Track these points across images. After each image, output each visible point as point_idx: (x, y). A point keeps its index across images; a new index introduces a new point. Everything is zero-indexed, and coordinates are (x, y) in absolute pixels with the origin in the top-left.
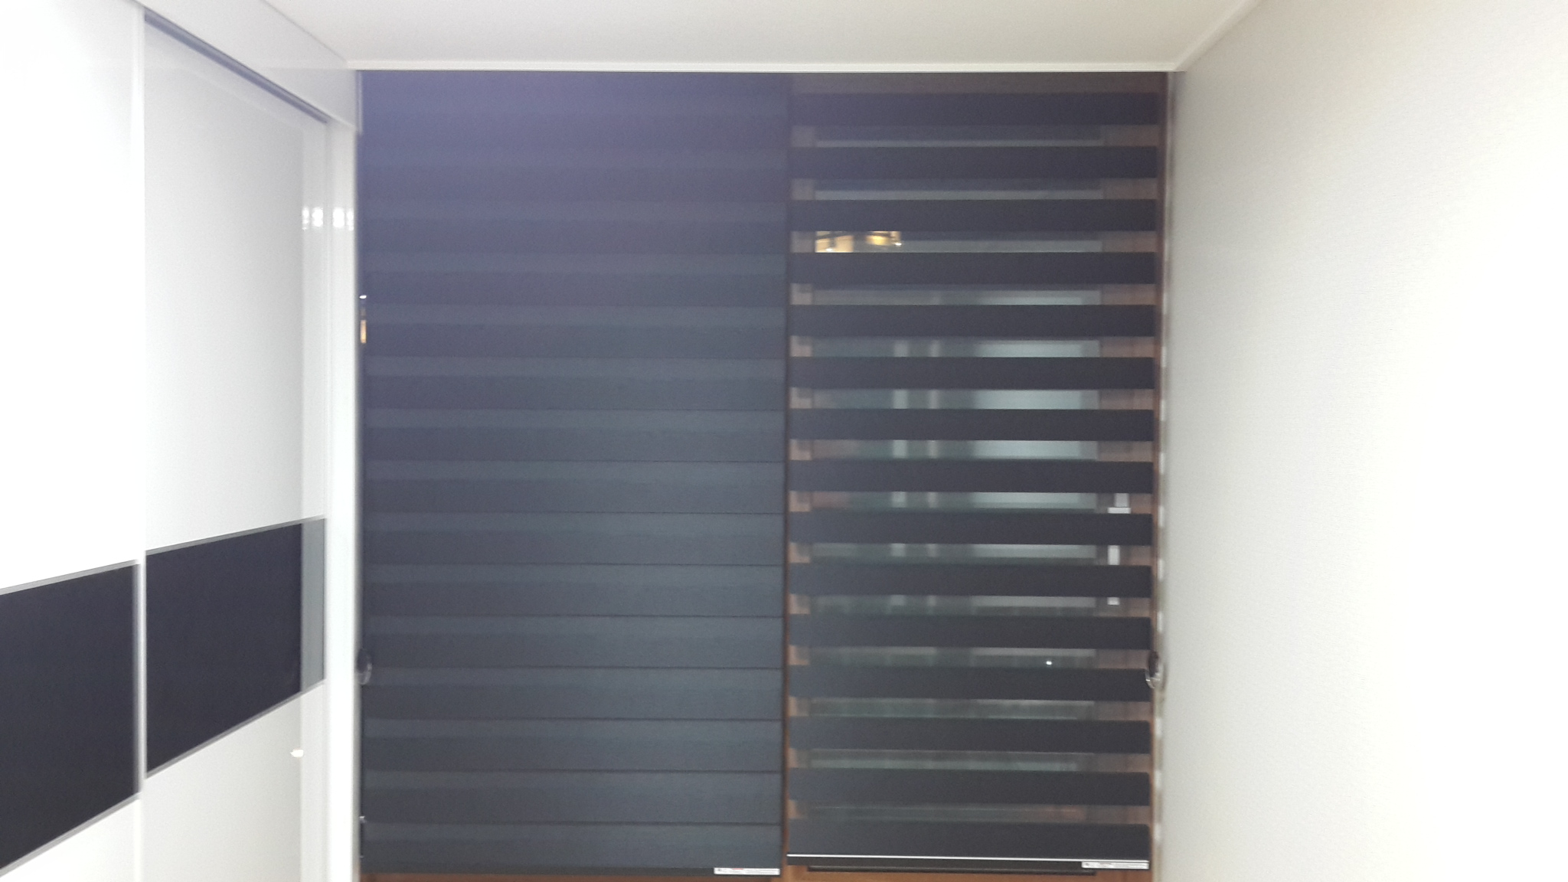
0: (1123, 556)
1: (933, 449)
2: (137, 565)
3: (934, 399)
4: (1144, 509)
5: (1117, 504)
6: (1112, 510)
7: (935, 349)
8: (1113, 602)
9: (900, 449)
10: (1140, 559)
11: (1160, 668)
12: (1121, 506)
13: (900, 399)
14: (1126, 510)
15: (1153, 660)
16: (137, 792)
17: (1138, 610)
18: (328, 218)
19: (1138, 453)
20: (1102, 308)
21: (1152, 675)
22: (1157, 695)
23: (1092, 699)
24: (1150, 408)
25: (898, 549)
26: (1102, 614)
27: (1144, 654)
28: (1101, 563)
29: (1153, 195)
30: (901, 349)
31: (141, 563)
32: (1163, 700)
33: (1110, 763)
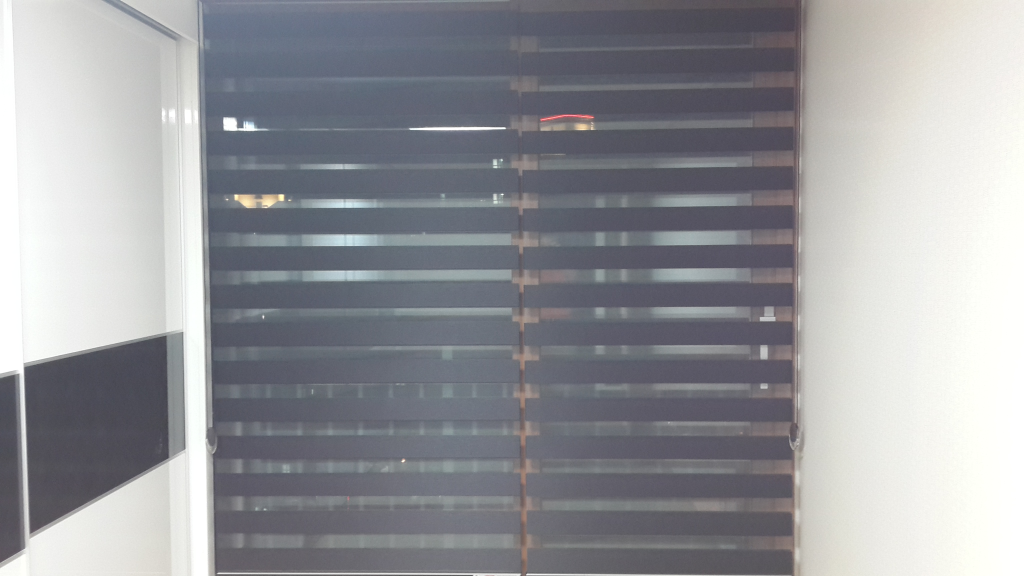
0: (771, 353)
1: (624, 275)
2: (18, 375)
3: (624, 239)
4: (787, 318)
5: (765, 315)
6: (762, 319)
7: (624, 202)
8: (764, 386)
9: (600, 275)
10: (783, 354)
11: (799, 434)
12: (769, 316)
13: (600, 239)
14: (773, 319)
15: (794, 430)
16: (24, 548)
17: (783, 392)
18: (180, 116)
19: (781, 277)
20: (753, 169)
21: (794, 440)
22: (797, 454)
23: (749, 459)
24: (791, 243)
25: (600, 350)
26: (756, 396)
27: (788, 425)
28: (755, 358)
29: (791, 84)
30: (600, 202)
31: (21, 372)
32: (801, 458)
33: (761, 505)
